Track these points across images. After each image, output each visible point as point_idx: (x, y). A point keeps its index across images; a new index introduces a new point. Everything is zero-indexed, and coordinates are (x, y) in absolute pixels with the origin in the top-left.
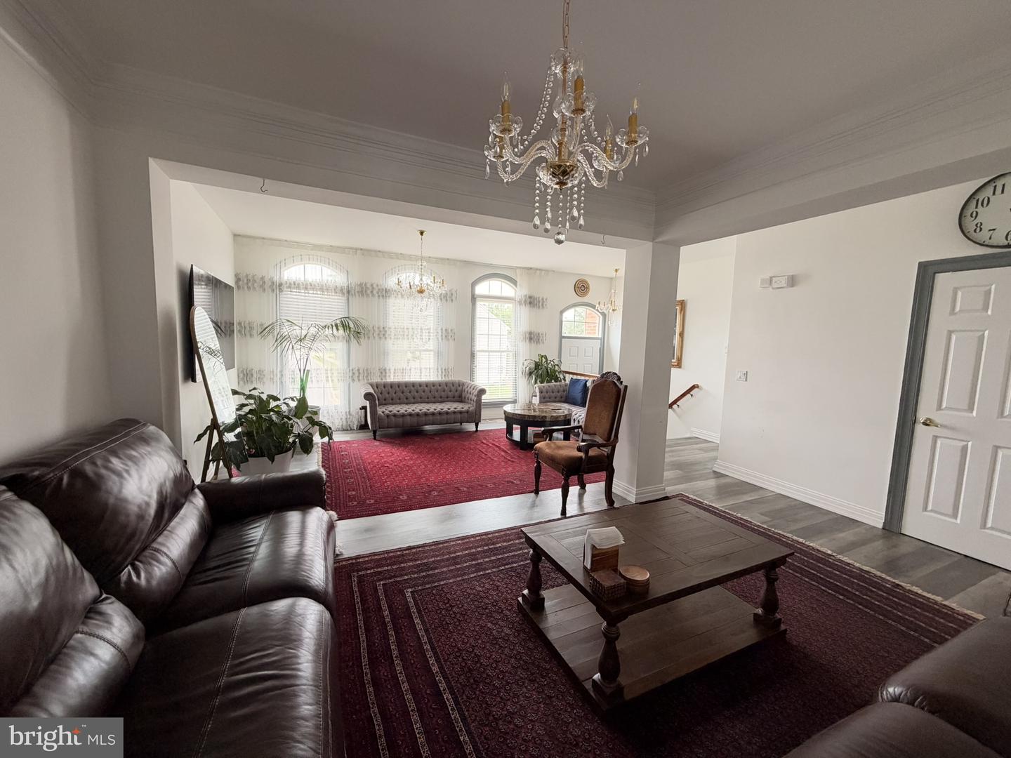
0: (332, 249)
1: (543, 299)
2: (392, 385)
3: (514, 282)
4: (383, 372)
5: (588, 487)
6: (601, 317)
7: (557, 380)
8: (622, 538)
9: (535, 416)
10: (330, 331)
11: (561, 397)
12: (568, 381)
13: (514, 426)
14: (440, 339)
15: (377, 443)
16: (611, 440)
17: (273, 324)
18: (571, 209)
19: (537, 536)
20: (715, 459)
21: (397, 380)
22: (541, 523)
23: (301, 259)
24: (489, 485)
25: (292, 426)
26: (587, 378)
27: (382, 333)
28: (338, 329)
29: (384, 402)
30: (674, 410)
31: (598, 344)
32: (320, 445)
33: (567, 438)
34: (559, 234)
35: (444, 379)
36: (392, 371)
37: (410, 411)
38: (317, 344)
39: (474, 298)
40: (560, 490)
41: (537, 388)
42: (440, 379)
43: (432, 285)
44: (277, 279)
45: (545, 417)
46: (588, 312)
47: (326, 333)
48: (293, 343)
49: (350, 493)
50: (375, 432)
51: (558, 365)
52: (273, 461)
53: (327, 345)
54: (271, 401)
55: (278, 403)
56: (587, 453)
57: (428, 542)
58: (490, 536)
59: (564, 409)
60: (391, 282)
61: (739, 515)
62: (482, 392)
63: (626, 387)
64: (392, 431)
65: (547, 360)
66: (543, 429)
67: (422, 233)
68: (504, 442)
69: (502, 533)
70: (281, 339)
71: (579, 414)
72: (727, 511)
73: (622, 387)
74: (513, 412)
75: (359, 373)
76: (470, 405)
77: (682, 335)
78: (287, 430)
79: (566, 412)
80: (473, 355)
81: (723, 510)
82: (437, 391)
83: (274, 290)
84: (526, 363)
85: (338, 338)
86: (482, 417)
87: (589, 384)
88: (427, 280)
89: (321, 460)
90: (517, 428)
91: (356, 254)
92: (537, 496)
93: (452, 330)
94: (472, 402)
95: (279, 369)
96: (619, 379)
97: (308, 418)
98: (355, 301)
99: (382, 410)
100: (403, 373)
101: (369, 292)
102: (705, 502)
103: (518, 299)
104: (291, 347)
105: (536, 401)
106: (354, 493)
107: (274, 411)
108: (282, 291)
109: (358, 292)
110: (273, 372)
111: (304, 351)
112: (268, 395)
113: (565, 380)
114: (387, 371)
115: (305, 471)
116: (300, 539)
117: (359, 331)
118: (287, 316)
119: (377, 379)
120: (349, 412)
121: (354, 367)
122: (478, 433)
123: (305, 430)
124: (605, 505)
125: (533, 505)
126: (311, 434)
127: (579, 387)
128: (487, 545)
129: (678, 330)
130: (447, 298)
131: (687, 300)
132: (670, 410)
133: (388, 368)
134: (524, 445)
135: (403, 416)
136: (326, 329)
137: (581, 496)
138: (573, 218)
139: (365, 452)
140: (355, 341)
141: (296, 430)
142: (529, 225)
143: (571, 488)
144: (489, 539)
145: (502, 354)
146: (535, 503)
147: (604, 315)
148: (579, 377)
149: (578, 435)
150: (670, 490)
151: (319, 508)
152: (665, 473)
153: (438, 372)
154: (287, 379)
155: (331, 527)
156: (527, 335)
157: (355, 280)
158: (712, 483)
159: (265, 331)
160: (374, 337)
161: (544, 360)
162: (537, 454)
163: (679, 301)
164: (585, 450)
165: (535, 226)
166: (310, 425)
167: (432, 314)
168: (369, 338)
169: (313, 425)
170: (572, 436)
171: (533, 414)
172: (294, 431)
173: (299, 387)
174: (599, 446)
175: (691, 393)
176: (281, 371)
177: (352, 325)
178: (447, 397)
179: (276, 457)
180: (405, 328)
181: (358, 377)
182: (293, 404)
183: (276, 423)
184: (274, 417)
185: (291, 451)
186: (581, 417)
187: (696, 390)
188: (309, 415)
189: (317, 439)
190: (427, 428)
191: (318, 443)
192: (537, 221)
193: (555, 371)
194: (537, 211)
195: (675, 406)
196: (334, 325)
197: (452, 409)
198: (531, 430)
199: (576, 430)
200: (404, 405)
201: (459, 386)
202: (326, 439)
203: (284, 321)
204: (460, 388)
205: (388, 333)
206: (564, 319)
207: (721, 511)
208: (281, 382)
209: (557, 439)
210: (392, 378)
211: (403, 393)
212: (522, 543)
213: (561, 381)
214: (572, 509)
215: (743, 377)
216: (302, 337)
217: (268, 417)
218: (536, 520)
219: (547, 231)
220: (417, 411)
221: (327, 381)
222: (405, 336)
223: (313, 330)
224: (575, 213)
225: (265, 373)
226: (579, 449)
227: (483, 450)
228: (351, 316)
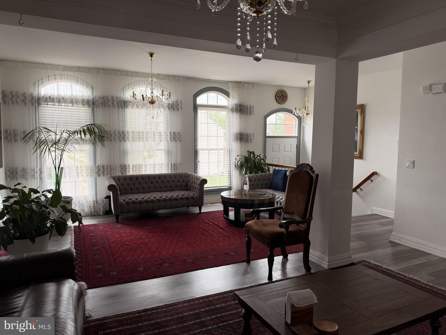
0: (79, 69)
1: (250, 107)
2: (132, 178)
3: (227, 94)
4: (124, 167)
5: (290, 256)
6: (297, 120)
7: (262, 170)
8: (316, 298)
9: (245, 200)
10: (79, 136)
11: (267, 185)
12: (271, 172)
13: (230, 208)
14: (169, 141)
15: (119, 226)
16: (307, 218)
17: (33, 131)
18: (267, 32)
19: (247, 298)
20: (391, 231)
21: (135, 174)
22: (252, 287)
23: (55, 77)
24: (210, 257)
25: (49, 213)
26: (286, 169)
27: (122, 136)
28: (85, 134)
29: (125, 192)
30: (358, 193)
31: (295, 141)
32: (73, 228)
33: (271, 217)
34: (257, 53)
35: (173, 172)
36: (131, 167)
37: (146, 198)
38: (68, 147)
39: (196, 107)
40: (267, 259)
41: (247, 178)
42: (170, 172)
43: (161, 97)
44: (35, 94)
45: (254, 200)
46: (287, 116)
47: (76, 137)
48: (50, 146)
49: (97, 267)
50: (117, 217)
51: (263, 159)
52: (33, 241)
53: (77, 146)
54: (32, 193)
55: (38, 195)
56: (287, 228)
57: (160, 305)
58: (211, 299)
59: (269, 193)
60: (128, 95)
61: (411, 276)
62: (205, 181)
63: (317, 175)
64: (131, 215)
65: (255, 155)
66: (252, 210)
67: (151, 55)
68: (222, 222)
69: (221, 296)
70: (40, 143)
71: (280, 197)
72: (401, 273)
73: (314, 176)
74: (228, 197)
75: (104, 169)
76: (194, 193)
77: (362, 132)
78: (45, 217)
79: (271, 196)
80: (196, 153)
81: (398, 272)
82: (168, 182)
83: (33, 104)
84: (238, 158)
85: (86, 141)
86: (205, 202)
87: (288, 173)
88: (157, 93)
89: (73, 240)
90: (232, 210)
91: (99, 73)
92: (249, 265)
93: (178, 133)
94: (196, 190)
95: (38, 168)
96: (311, 168)
97: (62, 207)
98: (99, 112)
99: (123, 198)
100: (140, 168)
101: (110, 103)
102: (384, 266)
103: (230, 107)
104: (48, 149)
105: (246, 187)
106: (100, 266)
107: (34, 202)
108: (40, 104)
109: (102, 104)
110: (34, 170)
111: (58, 152)
112: (29, 189)
113: (269, 171)
114: (127, 167)
115: (59, 250)
116: (55, 305)
117: (103, 135)
118: (44, 125)
119: (119, 174)
120: (96, 201)
121: (99, 164)
122: (201, 215)
123: (60, 216)
124: (303, 271)
125: (245, 273)
126: (64, 219)
127: (281, 176)
128: (208, 306)
129: (359, 128)
130: (173, 107)
131: (366, 104)
132: (354, 194)
133: (127, 165)
134: (238, 223)
135: (140, 202)
136: (76, 134)
137: (284, 264)
138: (268, 39)
139: (110, 233)
140: (100, 143)
141: (52, 217)
142: (234, 46)
143: (275, 258)
144: (210, 301)
145: (220, 151)
146: (247, 271)
147: (300, 118)
148: (280, 168)
149: (280, 214)
150: (356, 257)
151: (71, 280)
152: (351, 244)
153: (168, 167)
154: (45, 175)
155: (80, 296)
156: (239, 136)
157: (98, 94)
158: (389, 250)
159: (28, 136)
160: (115, 140)
161: (252, 155)
162: (248, 230)
163: (360, 105)
164: (286, 226)
165: (238, 47)
166: (64, 213)
167: (162, 120)
168: (111, 140)
169: (66, 213)
170: (276, 215)
171: (244, 198)
172: (50, 218)
173: (55, 181)
174: (298, 223)
175: (371, 179)
176: (40, 169)
177: (97, 131)
178: (176, 187)
179: (37, 239)
180: (141, 132)
181: (103, 172)
182: (50, 195)
183: (35, 211)
184: (34, 207)
185: (48, 234)
186: (283, 200)
187: (375, 176)
188: (63, 204)
189: (70, 223)
190: (161, 211)
191: (71, 227)
192: (239, 43)
193: (261, 164)
194: (239, 35)
195: (358, 190)
196: (82, 130)
197: (180, 196)
198: (243, 211)
199: (279, 211)
200: (141, 194)
201: (186, 178)
202: (77, 224)
203: (42, 128)
204: (186, 179)
205: (127, 136)
206: (268, 123)
207: (397, 273)
208: (41, 178)
209: (264, 218)
210: (131, 172)
211: (140, 184)
212: (236, 304)
213: (266, 172)
214: (277, 275)
215: (411, 165)
216: (57, 141)
217: (30, 206)
218: (247, 284)
219: (247, 50)
220: (152, 198)
221: (78, 176)
222: (141, 139)
223: (65, 135)
224: (270, 36)
225: (28, 171)
226: (281, 226)
227: (205, 228)
228: (96, 122)
